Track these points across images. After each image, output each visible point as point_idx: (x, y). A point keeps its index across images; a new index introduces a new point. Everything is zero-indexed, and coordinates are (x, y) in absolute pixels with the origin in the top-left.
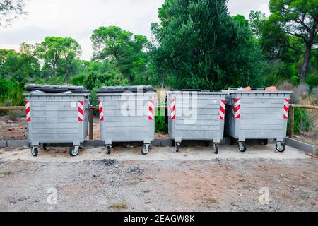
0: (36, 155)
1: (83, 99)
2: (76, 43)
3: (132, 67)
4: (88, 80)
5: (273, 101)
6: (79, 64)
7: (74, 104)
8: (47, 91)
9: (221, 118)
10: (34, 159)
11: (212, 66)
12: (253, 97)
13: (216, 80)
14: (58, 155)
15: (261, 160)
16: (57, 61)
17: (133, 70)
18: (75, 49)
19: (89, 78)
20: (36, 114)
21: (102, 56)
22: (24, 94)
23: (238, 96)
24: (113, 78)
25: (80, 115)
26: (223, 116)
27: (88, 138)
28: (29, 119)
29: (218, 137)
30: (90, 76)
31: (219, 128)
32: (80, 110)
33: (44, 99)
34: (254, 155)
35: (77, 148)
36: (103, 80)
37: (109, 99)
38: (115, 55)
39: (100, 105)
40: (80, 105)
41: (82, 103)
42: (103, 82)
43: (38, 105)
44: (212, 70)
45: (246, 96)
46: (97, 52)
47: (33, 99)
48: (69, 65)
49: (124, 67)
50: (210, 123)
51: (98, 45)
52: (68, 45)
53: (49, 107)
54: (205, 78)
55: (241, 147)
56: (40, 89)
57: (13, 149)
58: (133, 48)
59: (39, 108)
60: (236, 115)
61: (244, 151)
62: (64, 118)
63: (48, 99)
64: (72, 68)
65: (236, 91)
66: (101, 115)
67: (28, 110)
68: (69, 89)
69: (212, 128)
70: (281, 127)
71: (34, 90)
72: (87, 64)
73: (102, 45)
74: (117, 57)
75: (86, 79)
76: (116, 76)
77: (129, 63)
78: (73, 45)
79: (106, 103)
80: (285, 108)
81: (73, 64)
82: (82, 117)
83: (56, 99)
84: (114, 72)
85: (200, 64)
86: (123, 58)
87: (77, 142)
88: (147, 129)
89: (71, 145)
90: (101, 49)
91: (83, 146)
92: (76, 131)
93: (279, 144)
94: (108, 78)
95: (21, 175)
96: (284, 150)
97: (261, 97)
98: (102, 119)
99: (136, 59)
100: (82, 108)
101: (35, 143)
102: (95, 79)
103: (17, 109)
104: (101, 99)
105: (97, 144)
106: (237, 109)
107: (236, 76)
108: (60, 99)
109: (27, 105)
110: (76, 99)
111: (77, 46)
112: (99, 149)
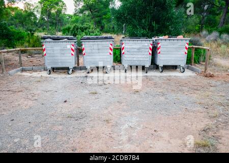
0: (50, 74)
1: (73, 43)
2: (63, 2)
3: (103, 19)
4: (73, 30)
5: (179, 44)
6: (65, 17)
7: (69, 46)
8: (54, 39)
9: (150, 54)
10: (49, 76)
11: (151, 22)
12: (168, 41)
13: (153, 31)
14: (61, 74)
15: (170, 76)
16: (49, 15)
17: (104, 21)
18: (62, 6)
19: (74, 28)
20: (49, 52)
21: (82, 11)
22: (42, 41)
23: (160, 41)
24: (89, 28)
25: (72, 52)
26: (151, 52)
27: (76, 66)
28: (45, 55)
29: (148, 65)
30: (74, 27)
31: (148, 59)
32: (72, 49)
33: (53, 44)
34: (167, 74)
35: (71, 70)
36: (83, 30)
37: (88, 43)
38: (90, 10)
39: (83, 47)
40: (72, 47)
41: (73, 45)
42: (83, 31)
43: (50, 47)
44: (150, 25)
45: (164, 41)
46: (77, 8)
47: (47, 44)
48: (58, 18)
49: (97, 19)
50: (143, 56)
51: (78, 3)
52: (57, 4)
53: (55, 48)
54: (146, 30)
55: (160, 70)
56: (50, 38)
57: (36, 71)
58: (102, 6)
59: (50, 49)
60: (158, 52)
61: (162, 72)
62: (64, 54)
63: (55, 44)
64: (60, 20)
65: (159, 38)
66: (84, 52)
67: (44, 50)
68: (66, 38)
69: (144, 59)
70: (183, 59)
71: (47, 38)
72: (70, 17)
73: (81, 3)
74: (91, 12)
75: (72, 29)
76: (91, 27)
77: (100, 16)
78: (60, 4)
79: (86, 45)
80: (186, 48)
81: (61, 18)
82: (73, 53)
83: (59, 43)
84: (90, 25)
85: (143, 21)
86: (96, 13)
87: (71, 67)
88: (109, 60)
89: (68, 69)
90: (80, 7)
91: (75, 69)
92: (71, 61)
93: (181, 68)
94: (86, 29)
95: (45, 82)
96: (184, 72)
97: (172, 41)
98: (84, 54)
99: (105, 14)
100: (73, 48)
101: (49, 67)
102: (77, 29)
103: (32, 49)
104: (83, 43)
105: (81, 69)
106: (159, 49)
107: (167, 28)
108: (61, 44)
109: (44, 47)
110: (70, 43)
111: (64, 4)
112: (83, 71)
